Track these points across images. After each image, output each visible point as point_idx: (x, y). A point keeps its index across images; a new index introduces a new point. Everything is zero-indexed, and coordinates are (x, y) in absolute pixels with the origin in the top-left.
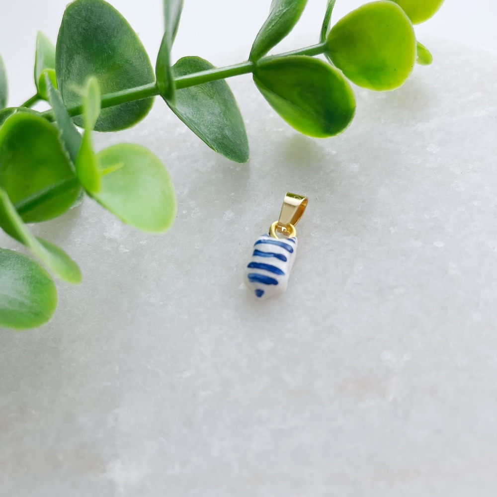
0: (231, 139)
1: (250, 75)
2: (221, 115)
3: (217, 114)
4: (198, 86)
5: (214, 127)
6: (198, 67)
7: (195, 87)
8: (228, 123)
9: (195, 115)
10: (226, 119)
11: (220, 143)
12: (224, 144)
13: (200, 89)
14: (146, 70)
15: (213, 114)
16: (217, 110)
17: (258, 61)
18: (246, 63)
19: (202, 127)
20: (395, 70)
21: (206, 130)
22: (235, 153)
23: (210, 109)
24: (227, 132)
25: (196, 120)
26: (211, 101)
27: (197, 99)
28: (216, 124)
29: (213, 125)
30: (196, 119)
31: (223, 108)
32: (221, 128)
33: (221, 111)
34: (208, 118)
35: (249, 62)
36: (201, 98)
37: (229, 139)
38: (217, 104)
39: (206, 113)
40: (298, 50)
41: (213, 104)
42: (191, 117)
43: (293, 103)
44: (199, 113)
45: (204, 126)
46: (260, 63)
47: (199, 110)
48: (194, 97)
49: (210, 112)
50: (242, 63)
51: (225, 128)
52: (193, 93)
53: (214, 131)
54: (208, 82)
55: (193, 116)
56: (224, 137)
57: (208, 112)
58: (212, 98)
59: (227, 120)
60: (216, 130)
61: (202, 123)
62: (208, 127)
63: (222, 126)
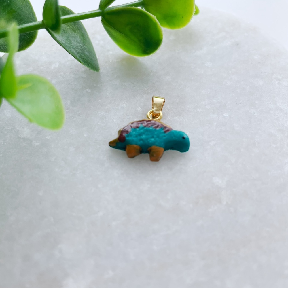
1: (100, 18)
2: (82, 42)
3: (79, 42)
4: (66, 24)
6: (66, 13)
7: (65, 25)
8: (86, 48)
9: (67, 42)
11: (84, 59)
12: (86, 59)
13: (68, 26)
14: (31, 14)
15: (77, 41)
16: (79, 40)
17: (105, 10)
18: (97, 10)
20: (182, 17)
21: (75, 51)
22: (92, 65)
23: (75, 39)
24: (86, 53)
26: (75, 34)
27: (67, 33)
29: (78, 48)
30: (68, 44)
31: (82, 38)
32: (83, 51)
33: (81, 40)
34: (75, 44)
35: (99, 10)
36: (69, 32)
37: (88, 57)
38: (79, 36)
39: (73, 41)
40: (127, 4)
41: (77, 36)
43: (126, 35)
44: (69, 41)
45: (73, 49)
46: (106, 11)
47: (68, 39)
48: (65, 31)
49: (75, 40)
50: (95, 11)
51: (85, 50)
52: (64, 28)
53: (79, 52)
54: (72, 22)
55: (66, 42)
56: (85, 55)
57: (74, 40)
58: (75, 32)
59: (85, 46)
60: (80, 51)
61: (72, 47)
62: (75, 49)
63: (83, 49)
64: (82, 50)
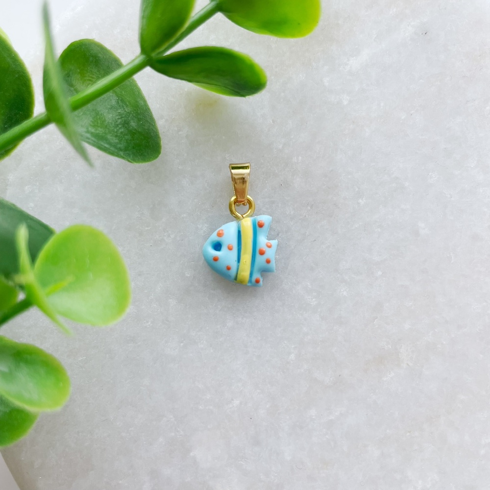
0: (139, 130)
3: (116, 104)
5: (120, 126)
8: (128, 109)
10: (126, 104)
11: (134, 148)
12: (136, 145)
15: (112, 108)
16: (114, 100)
17: (153, 55)
19: (109, 137)
23: (107, 103)
24: (133, 124)
25: (100, 131)
28: (119, 121)
29: (118, 125)
30: (100, 129)
33: (118, 96)
34: (109, 117)
37: (138, 132)
39: (106, 113)
42: (93, 130)
44: (98, 117)
47: (97, 114)
51: (129, 118)
53: (122, 133)
55: (94, 126)
56: (133, 133)
59: (127, 106)
60: (123, 130)
61: (107, 131)
62: (114, 131)
63: (126, 119)
64: (125, 121)
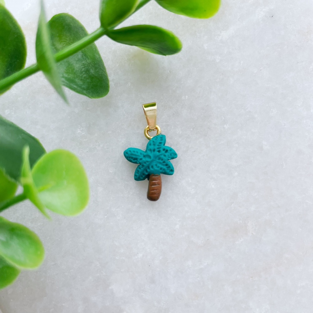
0: (96, 76)
10: (87, 58)
11: (92, 88)
12: (94, 85)
29: (82, 72)
34: (77, 67)
51: (90, 67)
53: (85, 77)
56: (92, 77)
61: (75, 76)
62: (80, 76)
64: (87, 69)
